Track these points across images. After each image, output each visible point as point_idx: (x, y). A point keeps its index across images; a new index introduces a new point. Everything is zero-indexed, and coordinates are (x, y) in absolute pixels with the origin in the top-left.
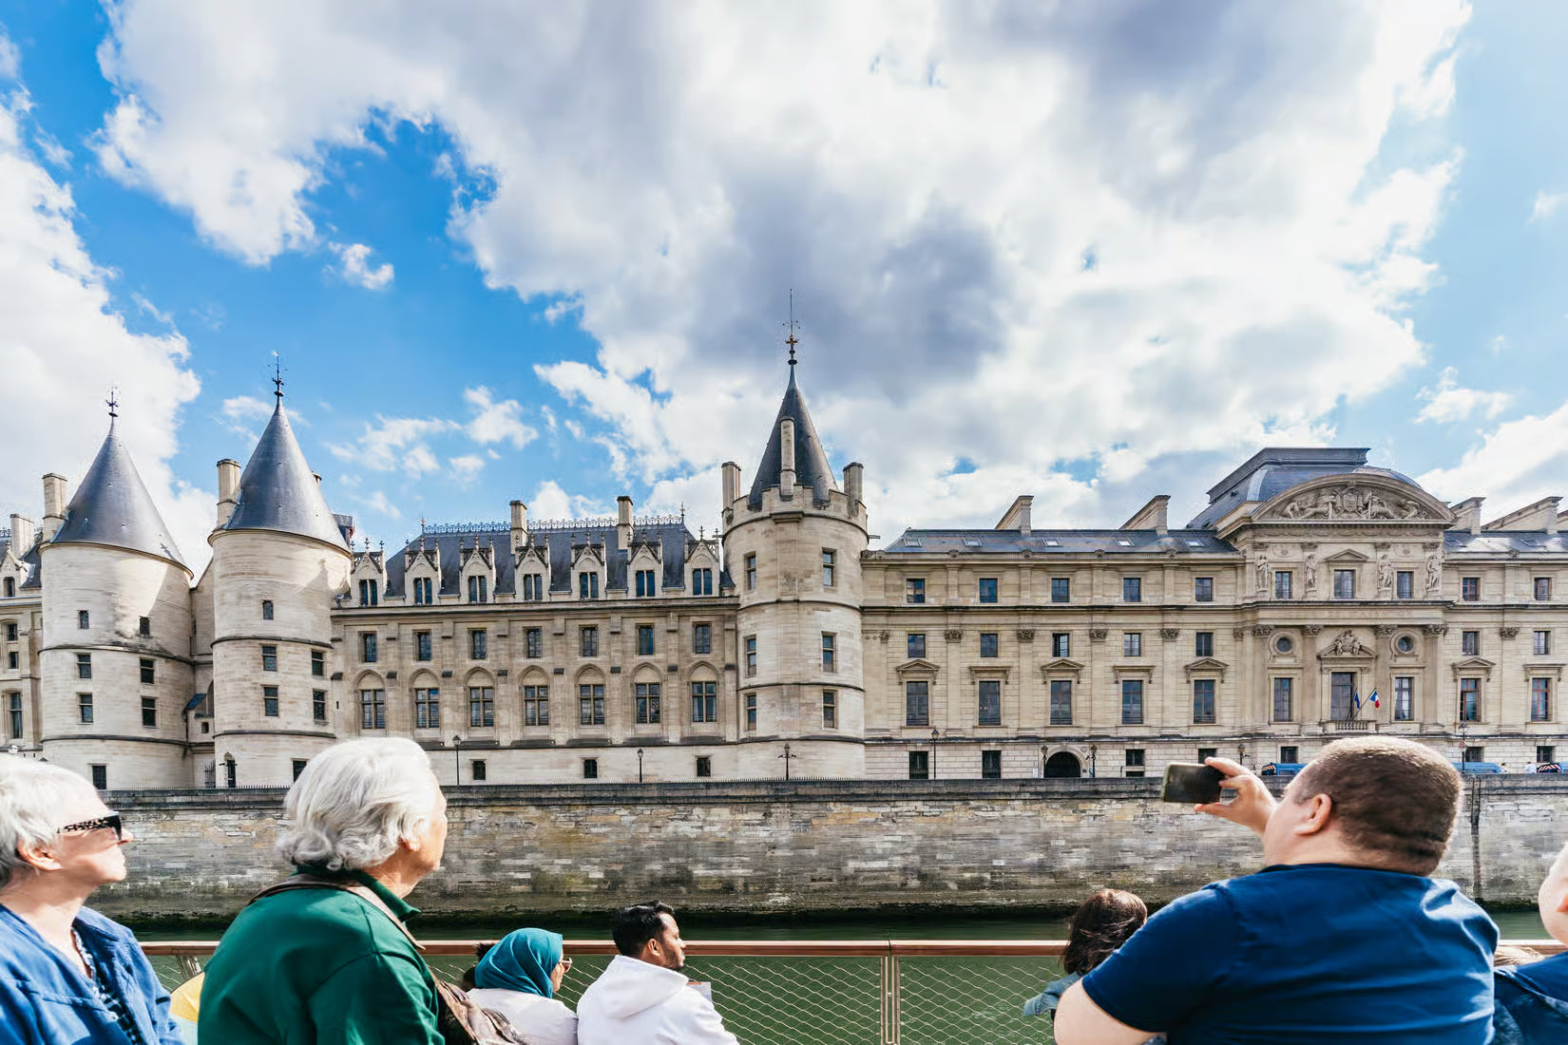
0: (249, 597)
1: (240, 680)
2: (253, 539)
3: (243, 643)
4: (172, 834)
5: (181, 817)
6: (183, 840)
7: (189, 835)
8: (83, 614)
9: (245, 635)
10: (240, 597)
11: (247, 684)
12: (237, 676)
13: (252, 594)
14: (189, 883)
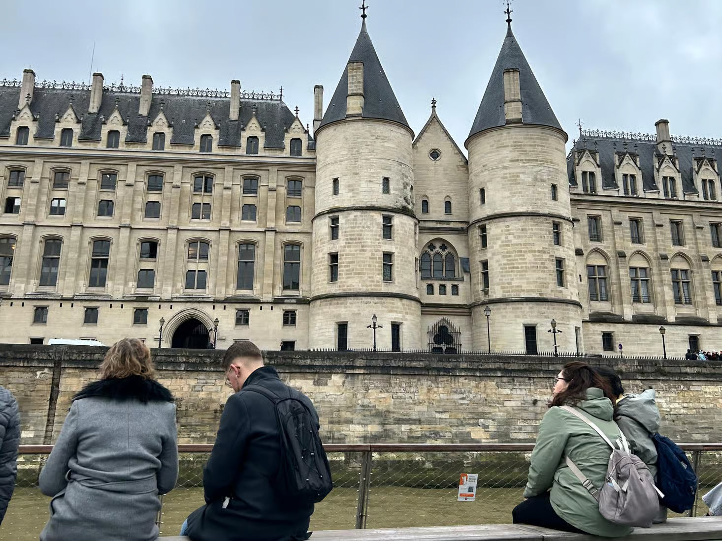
0: (543, 181)
1: (539, 251)
2: (543, 133)
3: (542, 219)
4: (691, 405)
5: (696, 387)
6: (701, 410)
7: (704, 406)
8: (386, 180)
9: (541, 211)
10: (535, 179)
11: (546, 256)
12: (536, 248)
13: (545, 177)
14: (715, 456)
